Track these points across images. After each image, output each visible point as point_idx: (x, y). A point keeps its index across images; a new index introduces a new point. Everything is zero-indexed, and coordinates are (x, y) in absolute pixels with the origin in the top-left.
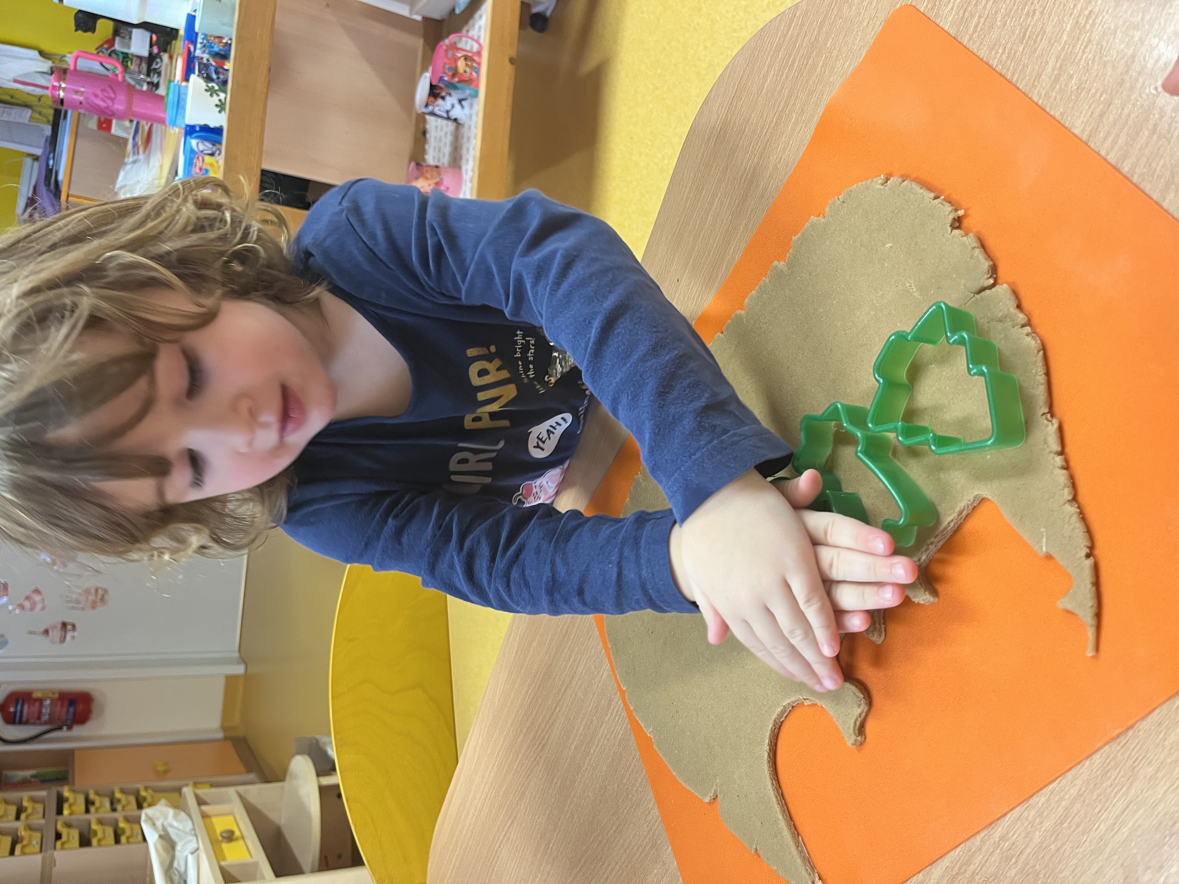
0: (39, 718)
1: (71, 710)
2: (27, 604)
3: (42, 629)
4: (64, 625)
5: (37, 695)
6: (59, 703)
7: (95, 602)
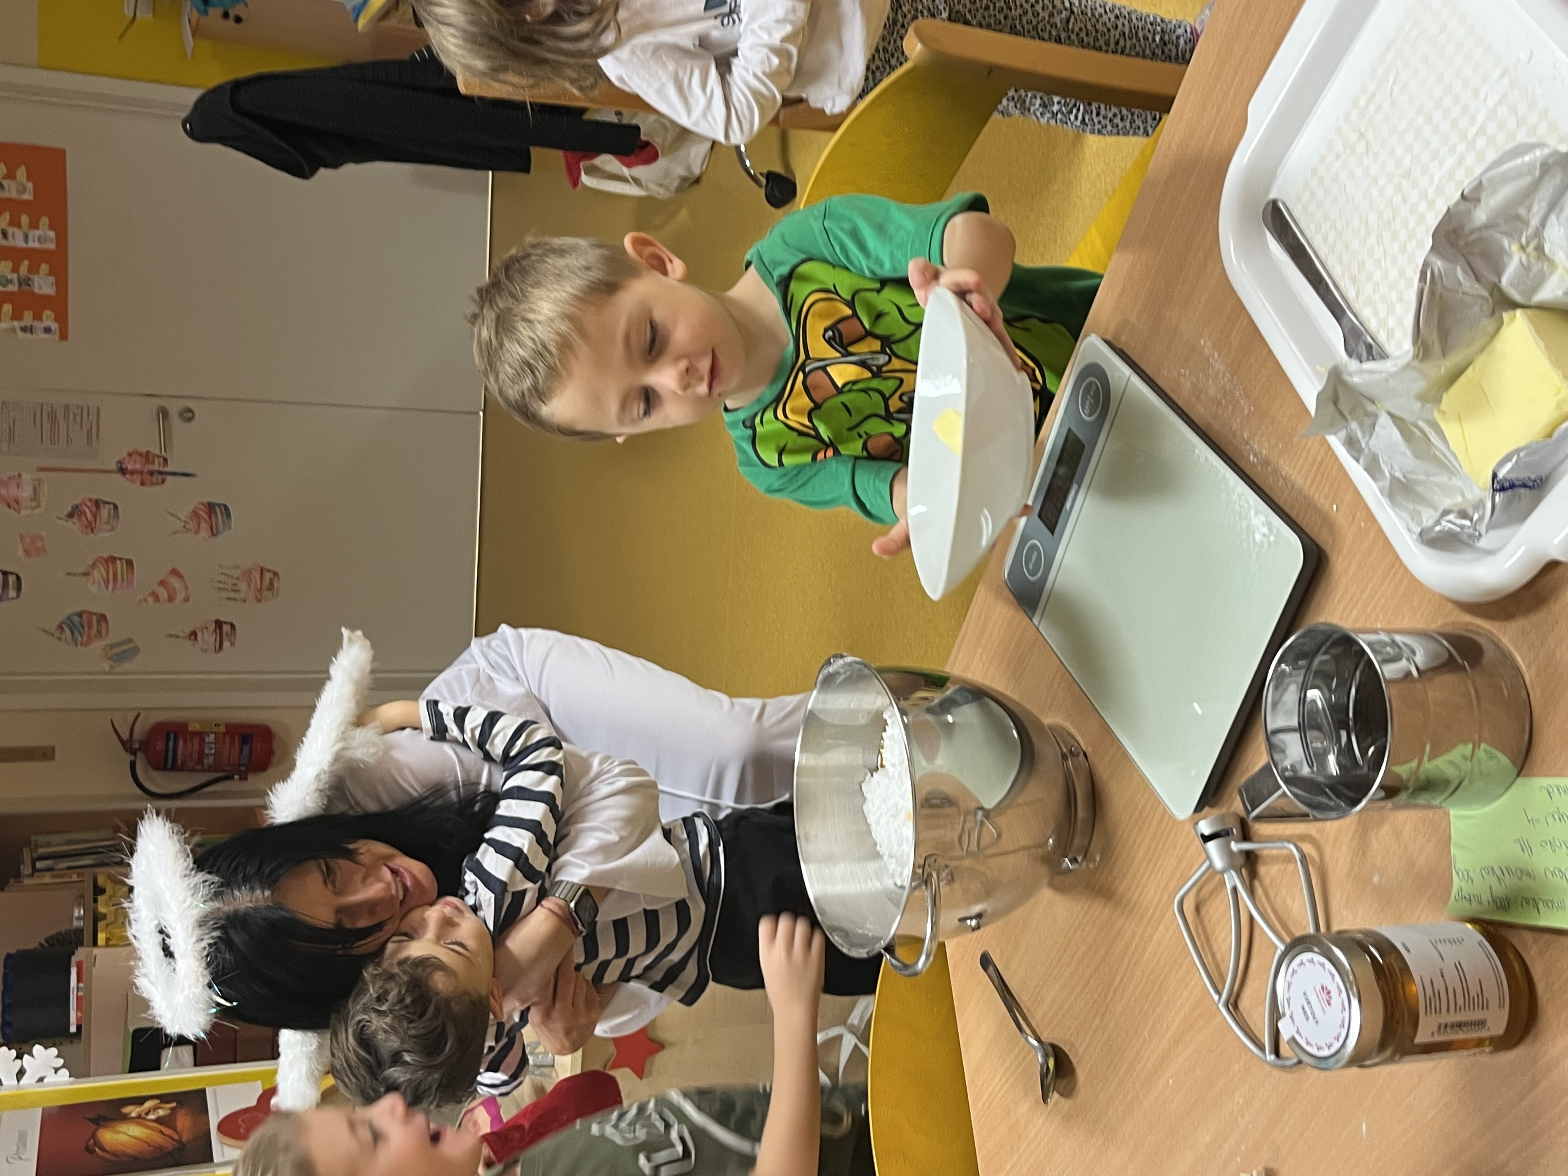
0: (200, 761)
1: (246, 749)
2: (163, 593)
3: (188, 631)
4: (219, 624)
5: (194, 727)
6: (228, 740)
7: (260, 590)
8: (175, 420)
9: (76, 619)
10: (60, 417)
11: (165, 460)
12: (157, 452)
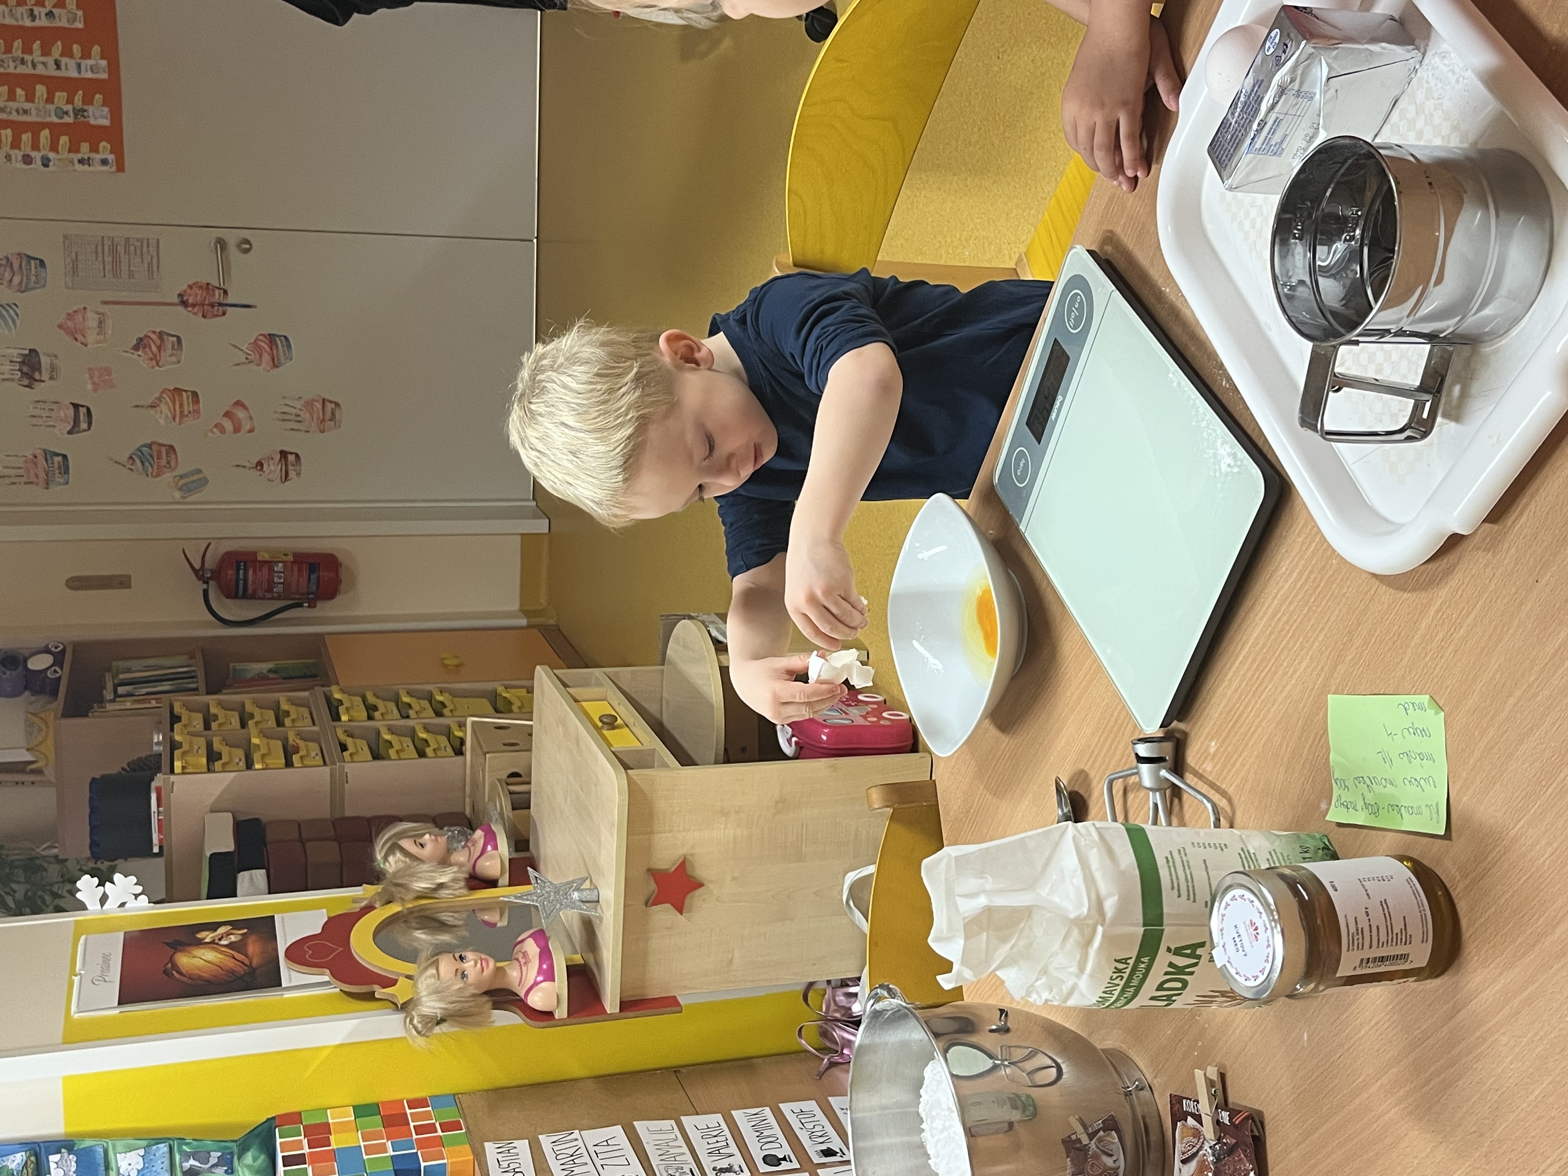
0: (270, 589)
1: (314, 577)
2: (228, 424)
3: (254, 461)
4: (284, 454)
5: (263, 556)
6: (296, 568)
7: (323, 420)
8: (234, 253)
9: (145, 449)
10: (121, 249)
11: (225, 292)
12: (218, 285)
